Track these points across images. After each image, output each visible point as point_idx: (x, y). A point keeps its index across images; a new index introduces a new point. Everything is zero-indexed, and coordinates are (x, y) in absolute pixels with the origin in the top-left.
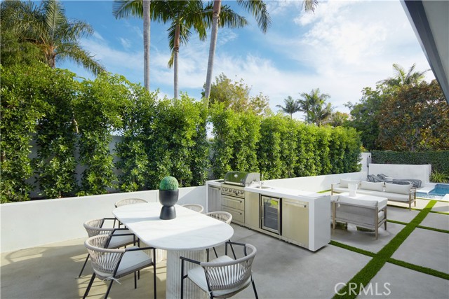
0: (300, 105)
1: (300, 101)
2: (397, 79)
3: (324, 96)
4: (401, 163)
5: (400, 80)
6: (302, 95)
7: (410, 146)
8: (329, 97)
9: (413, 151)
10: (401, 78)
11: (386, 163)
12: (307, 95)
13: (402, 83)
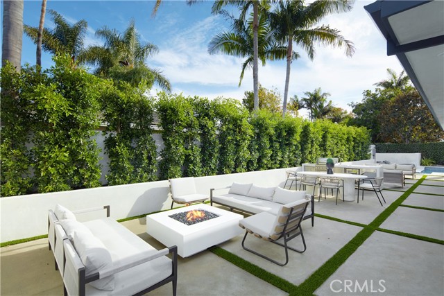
0: (304, 102)
1: (305, 100)
2: (390, 81)
3: (325, 94)
4: (399, 152)
5: (392, 83)
6: (306, 94)
7: (405, 139)
8: (330, 95)
9: (407, 142)
10: (394, 81)
11: (387, 152)
12: (310, 93)
13: (394, 85)
